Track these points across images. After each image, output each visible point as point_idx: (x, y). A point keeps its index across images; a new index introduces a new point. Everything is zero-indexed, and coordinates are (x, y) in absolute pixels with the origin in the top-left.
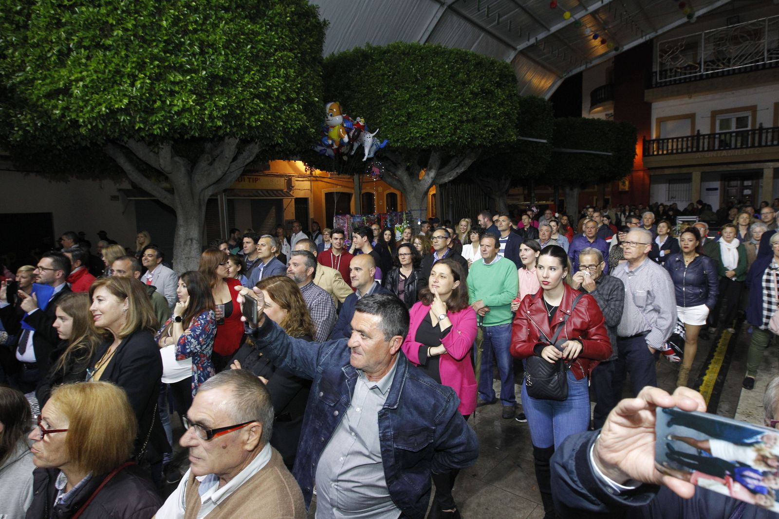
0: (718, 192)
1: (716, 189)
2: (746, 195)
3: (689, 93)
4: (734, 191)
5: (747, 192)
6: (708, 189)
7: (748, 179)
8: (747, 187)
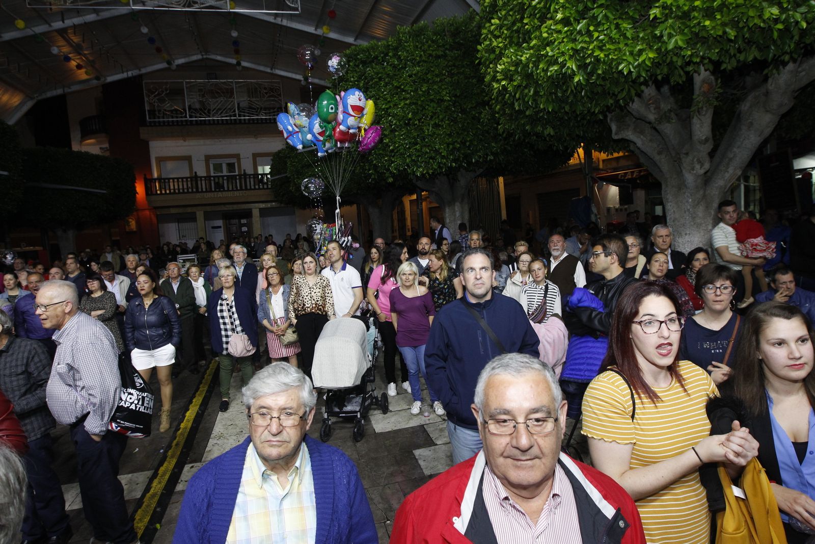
0: (222, 229)
1: (220, 227)
2: (245, 232)
3: (185, 136)
4: (234, 228)
5: (244, 229)
6: (213, 228)
7: (243, 218)
8: (244, 225)
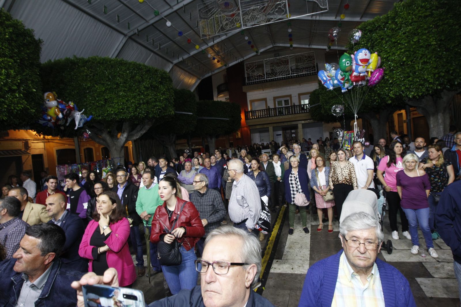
0: (282, 136)
1: (280, 135)
3: (263, 88)
4: (288, 135)
5: (293, 135)
6: (277, 135)
7: (293, 129)
8: (293, 133)
